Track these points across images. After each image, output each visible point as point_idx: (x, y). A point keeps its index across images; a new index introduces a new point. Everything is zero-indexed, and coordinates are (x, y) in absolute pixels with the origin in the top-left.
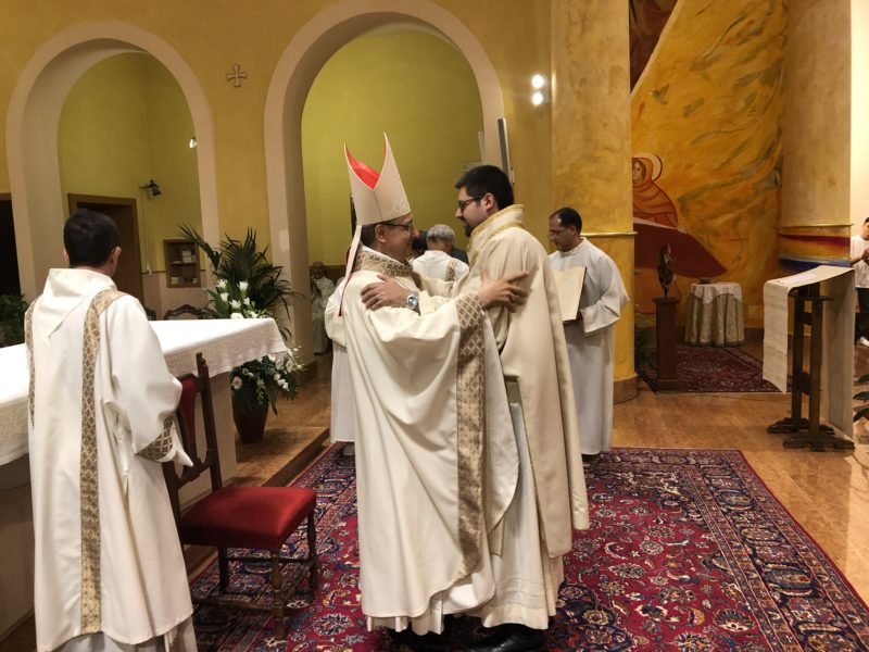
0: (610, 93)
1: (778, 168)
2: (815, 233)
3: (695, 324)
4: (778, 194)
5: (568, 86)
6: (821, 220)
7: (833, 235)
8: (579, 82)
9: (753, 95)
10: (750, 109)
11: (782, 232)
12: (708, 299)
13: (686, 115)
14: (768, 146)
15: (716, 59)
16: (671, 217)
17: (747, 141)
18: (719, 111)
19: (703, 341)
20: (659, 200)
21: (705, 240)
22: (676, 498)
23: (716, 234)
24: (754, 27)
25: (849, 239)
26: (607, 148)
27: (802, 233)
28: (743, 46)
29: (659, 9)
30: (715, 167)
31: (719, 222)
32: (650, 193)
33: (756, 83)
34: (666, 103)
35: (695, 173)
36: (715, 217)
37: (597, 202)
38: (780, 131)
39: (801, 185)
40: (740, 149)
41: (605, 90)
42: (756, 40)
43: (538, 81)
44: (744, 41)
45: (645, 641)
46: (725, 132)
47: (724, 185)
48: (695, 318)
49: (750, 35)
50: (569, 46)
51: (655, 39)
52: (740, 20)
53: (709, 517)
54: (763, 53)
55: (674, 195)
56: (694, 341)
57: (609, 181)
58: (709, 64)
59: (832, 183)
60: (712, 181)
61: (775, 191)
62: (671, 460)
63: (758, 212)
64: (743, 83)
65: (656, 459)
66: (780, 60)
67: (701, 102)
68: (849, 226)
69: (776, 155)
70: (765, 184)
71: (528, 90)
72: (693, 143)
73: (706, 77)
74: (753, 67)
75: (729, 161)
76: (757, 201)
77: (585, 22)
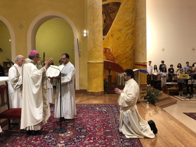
0: (99, 35)
1: (134, 51)
2: (141, 64)
3: (118, 81)
4: (134, 56)
5: (90, 33)
6: (141, 61)
7: (143, 64)
8: (92, 32)
9: (129, 37)
10: (129, 39)
11: (135, 64)
12: (121, 77)
13: (117, 40)
14: (132, 47)
15: (123, 29)
17: (128, 46)
18: (123, 40)
19: (120, 85)
20: (112, 57)
21: (121, 65)
22: (105, 111)
23: (123, 64)
24: (129, 24)
25: (147, 65)
26: (98, 45)
27: (138, 64)
28: (128, 27)
29: (112, 19)
30: (122, 50)
31: (123, 61)
32: (110, 55)
33: (130, 35)
34: (113, 37)
35: (119, 52)
37: (96, 56)
38: (134, 44)
39: (138, 54)
40: (127, 47)
41: (97, 34)
42: (130, 26)
43: (85, 31)
44: (127, 26)
45: (91, 133)
46: (125, 44)
47: (124, 54)
48: (118, 80)
49: (129, 25)
50: (91, 25)
51: (111, 25)
52: (127, 22)
53: (110, 115)
54: (131, 29)
55: (115, 56)
56: (118, 85)
58: (121, 30)
59: (143, 54)
60: (122, 53)
61: (133, 55)
62: (107, 105)
63: (131, 59)
64: (128, 34)
65: (104, 105)
66: (134, 31)
67: (120, 37)
68: (147, 63)
69: (133, 49)
70: (131, 54)
71: (83, 33)
72: (118, 46)
73: (121, 33)
74: (129, 31)
75: (125, 49)
76: (130, 57)
77: (94, 21)
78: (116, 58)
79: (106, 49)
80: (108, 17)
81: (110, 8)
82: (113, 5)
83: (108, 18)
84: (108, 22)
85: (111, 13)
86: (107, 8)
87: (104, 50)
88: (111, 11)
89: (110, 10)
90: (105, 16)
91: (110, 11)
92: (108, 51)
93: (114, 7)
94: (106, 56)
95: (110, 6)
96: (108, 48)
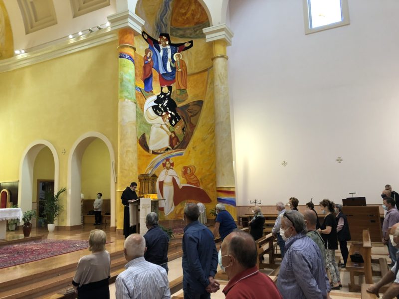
13: (201, 154)
15: (207, 138)
16: (198, 184)
18: (208, 153)
20: (195, 179)
21: (207, 191)
23: (209, 189)
29: (193, 124)
30: (208, 169)
31: (209, 186)
32: (192, 177)
34: (196, 151)
35: (204, 171)
36: (208, 184)
40: (213, 164)
46: (209, 159)
47: (210, 175)
51: (192, 133)
55: (199, 177)
58: (205, 140)
60: (208, 173)
67: (204, 150)
72: (203, 162)
73: (205, 143)
77: (121, 140)
78: (201, 182)
79: (185, 168)
80: (188, 122)
81: (191, 110)
82: (194, 105)
83: (188, 124)
84: (188, 129)
85: (191, 116)
86: (186, 111)
87: (183, 170)
88: (192, 114)
89: (191, 112)
90: (183, 123)
91: (190, 114)
92: (189, 172)
93: (196, 108)
94: (186, 178)
95: (190, 108)
96: (188, 167)
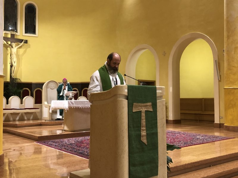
0: (234, 53)
26: (233, 67)
37: (231, 80)
41: (233, 53)
57: (234, 74)
77: (228, 37)
